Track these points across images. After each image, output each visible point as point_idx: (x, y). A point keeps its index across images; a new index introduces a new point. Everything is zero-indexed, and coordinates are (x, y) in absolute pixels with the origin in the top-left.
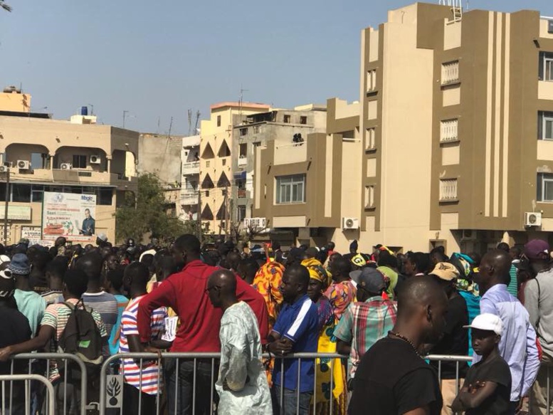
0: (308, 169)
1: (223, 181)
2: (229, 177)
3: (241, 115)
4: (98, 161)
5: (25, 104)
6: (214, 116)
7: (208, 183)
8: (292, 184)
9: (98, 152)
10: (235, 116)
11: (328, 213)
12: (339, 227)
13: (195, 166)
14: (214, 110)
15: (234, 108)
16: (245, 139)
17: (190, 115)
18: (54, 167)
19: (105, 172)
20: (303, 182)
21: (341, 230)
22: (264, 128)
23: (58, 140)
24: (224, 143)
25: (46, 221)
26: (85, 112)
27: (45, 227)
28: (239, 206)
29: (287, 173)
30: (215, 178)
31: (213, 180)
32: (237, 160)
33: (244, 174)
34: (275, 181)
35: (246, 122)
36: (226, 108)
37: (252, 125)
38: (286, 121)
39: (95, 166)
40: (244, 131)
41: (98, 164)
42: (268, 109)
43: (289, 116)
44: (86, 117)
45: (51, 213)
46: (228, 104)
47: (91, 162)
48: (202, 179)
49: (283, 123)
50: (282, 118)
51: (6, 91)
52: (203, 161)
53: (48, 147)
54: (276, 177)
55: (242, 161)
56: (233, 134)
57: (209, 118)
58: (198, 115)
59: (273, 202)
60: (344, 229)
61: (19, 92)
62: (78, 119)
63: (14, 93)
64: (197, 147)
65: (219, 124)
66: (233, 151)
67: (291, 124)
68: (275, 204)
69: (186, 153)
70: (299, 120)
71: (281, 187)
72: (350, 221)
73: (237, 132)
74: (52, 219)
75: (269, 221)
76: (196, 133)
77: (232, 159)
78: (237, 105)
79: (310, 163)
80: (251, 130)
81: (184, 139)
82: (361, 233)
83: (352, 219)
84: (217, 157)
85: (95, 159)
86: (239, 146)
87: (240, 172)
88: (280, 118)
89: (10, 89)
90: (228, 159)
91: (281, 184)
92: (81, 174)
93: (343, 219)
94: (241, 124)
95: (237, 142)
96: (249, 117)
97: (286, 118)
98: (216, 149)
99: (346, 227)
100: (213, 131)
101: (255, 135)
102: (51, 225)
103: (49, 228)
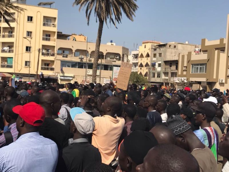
0: (208, 62)
1: (147, 65)
2: (149, 64)
3: (154, 45)
4: (118, 57)
5: (85, 39)
6: (144, 45)
7: (141, 65)
8: (199, 67)
9: (118, 54)
10: (152, 45)
11: (215, 77)
12: (218, 82)
13: (137, 60)
14: (143, 43)
15: (150, 42)
16: (155, 52)
17: (134, 44)
18: (105, 59)
19: (120, 61)
20: (205, 66)
21: (218, 83)
22: (162, 49)
23: (106, 50)
24: (148, 53)
25: (113, 76)
26: (111, 42)
27: (113, 78)
28: (153, 73)
29: (197, 63)
30: (144, 64)
31: (143, 64)
32: (152, 59)
33: (155, 63)
34: (191, 65)
35: (155, 47)
36: (148, 42)
37: (157, 48)
38: (170, 47)
39: (117, 59)
40: (155, 50)
41: (117, 58)
42: (160, 43)
43: (171, 45)
44: (112, 43)
45: (115, 74)
46: (148, 41)
47: (116, 57)
48: (139, 64)
49: (169, 47)
50: (169, 46)
51: (79, 35)
52: (139, 59)
53: (103, 52)
54: (192, 64)
55: (154, 59)
56: (151, 51)
57: (141, 46)
58: (137, 45)
59: (190, 73)
60: (220, 83)
61: (83, 36)
62: (110, 44)
63: (82, 36)
64: (138, 54)
65: (145, 47)
66: (151, 56)
67: (171, 48)
68: (191, 73)
69: (133, 56)
70: (174, 47)
71: (194, 68)
72: (222, 80)
73: (153, 50)
74: (115, 76)
75: (188, 79)
76: (136, 50)
77: (151, 58)
78: (152, 42)
79: (209, 60)
80: (158, 49)
81: (132, 52)
82: (225, 84)
83: (223, 79)
84: (145, 57)
85: (117, 57)
86: (153, 55)
87: (153, 62)
88: (168, 46)
89: (80, 35)
90: (149, 58)
91: (194, 66)
92: (113, 61)
93: (220, 79)
94: (154, 48)
95: (153, 53)
96: (157, 45)
97: (170, 46)
98: (145, 55)
99: (221, 82)
100: (143, 50)
101: (160, 51)
102: (115, 77)
103: (114, 79)
